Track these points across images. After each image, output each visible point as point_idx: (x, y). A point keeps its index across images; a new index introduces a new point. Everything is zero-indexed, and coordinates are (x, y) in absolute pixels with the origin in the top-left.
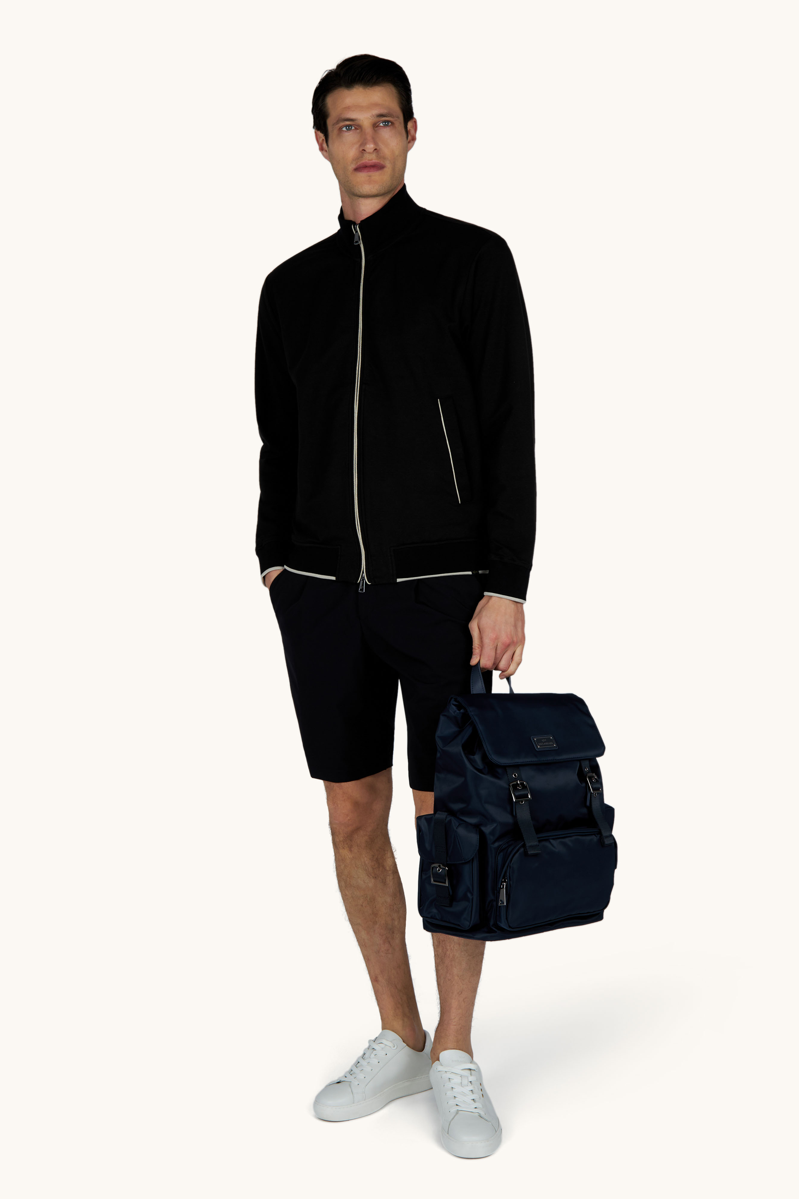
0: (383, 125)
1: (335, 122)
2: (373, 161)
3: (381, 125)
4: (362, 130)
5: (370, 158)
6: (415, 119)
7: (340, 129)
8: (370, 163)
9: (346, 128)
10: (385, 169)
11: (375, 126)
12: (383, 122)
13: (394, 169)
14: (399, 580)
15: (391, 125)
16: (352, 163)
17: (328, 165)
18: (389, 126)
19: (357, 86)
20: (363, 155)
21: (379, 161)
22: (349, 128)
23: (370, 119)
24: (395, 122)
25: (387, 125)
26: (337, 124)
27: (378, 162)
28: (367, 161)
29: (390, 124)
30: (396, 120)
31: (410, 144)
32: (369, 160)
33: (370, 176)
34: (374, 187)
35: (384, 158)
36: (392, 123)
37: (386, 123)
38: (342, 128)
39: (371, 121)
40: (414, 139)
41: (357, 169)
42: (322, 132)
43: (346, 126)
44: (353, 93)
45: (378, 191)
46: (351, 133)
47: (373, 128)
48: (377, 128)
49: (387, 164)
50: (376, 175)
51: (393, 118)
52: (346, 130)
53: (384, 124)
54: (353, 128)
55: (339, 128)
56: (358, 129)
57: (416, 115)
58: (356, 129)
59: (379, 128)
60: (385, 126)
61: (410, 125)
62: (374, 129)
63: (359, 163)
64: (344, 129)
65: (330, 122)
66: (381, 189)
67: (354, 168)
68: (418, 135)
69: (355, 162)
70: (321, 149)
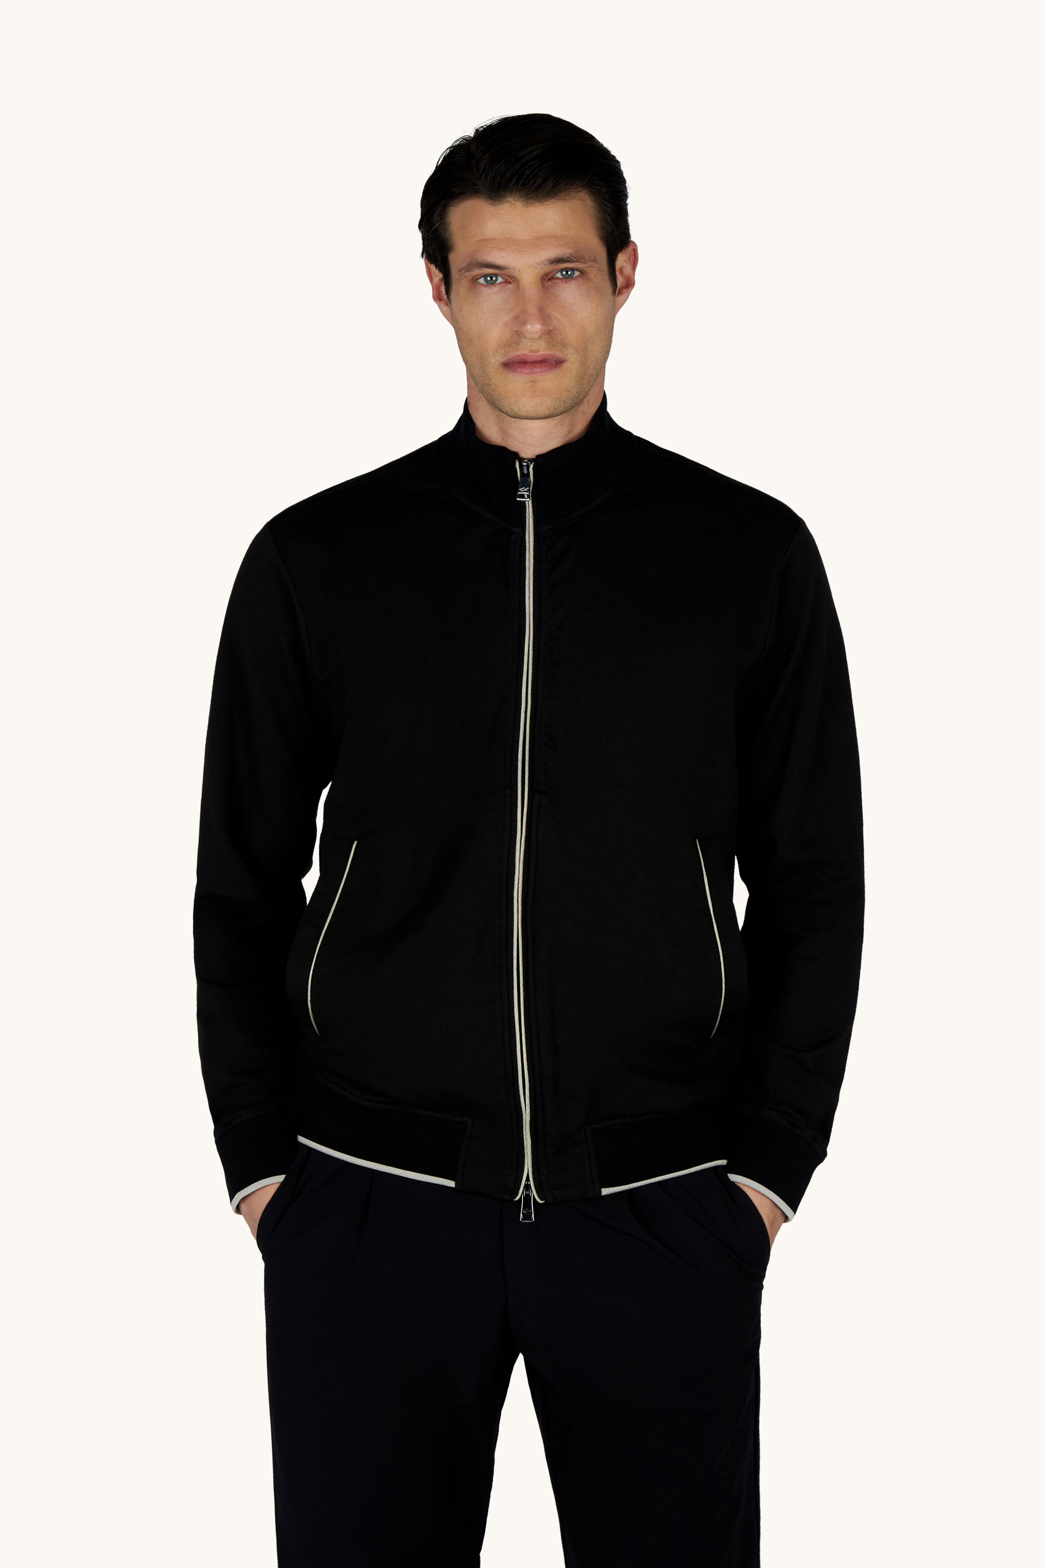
0: (561, 277)
1: (464, 265)
2: (540, 353)
3: (559, 275)
4: (518, 287)
5: (534, 347)
6: (633, 243)
7: (474, 280)
8: (535, 356)
9: (486, 280)
10: (565, 365)
11: (547, 279)
12: (562, 271)
13: (584, 363)
14: (605, 1191)
15: (579, 276)
16: (497, 352)
17: (449, 330)
18: (575, 279)
19: (510, 199)
20: (520, 339)
21: (551, 353)
22: (491, 280)
23: (536, 267)
24: (587, 270)
25: (571, 277)
26: (468, 271)
27: (550, 355)
28: (526, 352)
29: (577, 273)
30: (591, 266)
31: (621, 297)
32: (531, 351)
33: (534, 382)
34: (542, 403)
35: (564, 345)
36: (582, 273)
37: (569, 273)
38: (478, 279)
39: (538, 271)
40: (629, 284)
41: (509, 365)
42: (437, 266)
43: (485, 276)
44: (502, 211)
45: (550, 410)
46: (495, 289)
47: (542, 282)
48: (550, 283)
49: (569, 355)
50: (548, 380)
51: (585, 263)
52: (485, 283)
53: (564, 273)
54: (500, 280)
55: (471, 277)
56: (510, 283)
57: (635, 234)
58: (507, 282)
59: (554, 281)
60: (568, 278)
61: (622, 259)
62: (543, 285)
63: (510, 355)
64: (482, 281)
65: (456, 260)
66: (557, 407)
67: (503, 362)
68: (639, 276)
69: (503, 351)
70: (437, 297)
